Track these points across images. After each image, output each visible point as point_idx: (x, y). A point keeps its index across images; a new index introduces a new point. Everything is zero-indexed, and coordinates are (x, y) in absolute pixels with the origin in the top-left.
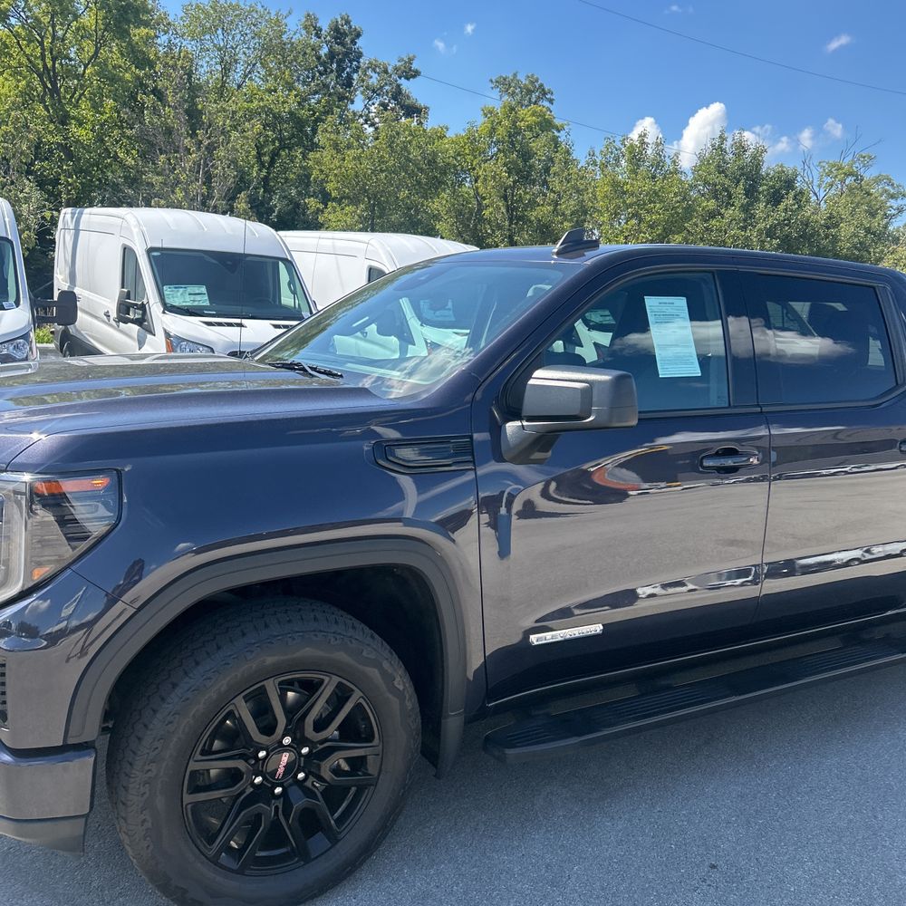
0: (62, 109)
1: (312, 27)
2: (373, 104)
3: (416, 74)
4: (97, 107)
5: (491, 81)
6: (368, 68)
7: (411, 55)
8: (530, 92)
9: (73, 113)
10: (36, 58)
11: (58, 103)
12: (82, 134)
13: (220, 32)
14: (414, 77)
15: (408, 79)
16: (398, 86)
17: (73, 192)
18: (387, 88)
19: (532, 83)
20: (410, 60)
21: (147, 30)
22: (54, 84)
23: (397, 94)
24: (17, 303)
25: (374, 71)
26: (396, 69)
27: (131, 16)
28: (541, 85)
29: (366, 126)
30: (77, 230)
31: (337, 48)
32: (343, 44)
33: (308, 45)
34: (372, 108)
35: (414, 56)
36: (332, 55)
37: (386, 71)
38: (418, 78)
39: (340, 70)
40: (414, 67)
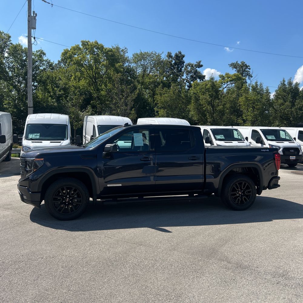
0: (97, 87)
1: (169, 56)
2: (189, 76)
3: (202, 66)
4: (106, 86)
5: (229, 65)
6: (187, 66)
7: (200, 61)
8: (242, 67)
9: (100, 88)
10: (91, 74)
11: (96, 86)
12: (103, 93)
13: (142, 60)
14: (201, 67)
15: (199, 68)
16: (196, 70)
17: (100, 109)
18: (193, 71)
19: (242, 64)
20: (200, 62)
21: (120, 64)
22: (95, 81)
23: (196, 72)
24: (67, 139)
25: (189, 66)
26: (195, 65)
27: (115, 61)
28: (246, 64)
29: (186, 83)
30: (87, 121)
31: (177, 61)
32: (178, 60)
33: (168, 61)
34: (189, 77)
35: (201, 61)
36: (175, 64)
37: (192, 66)
38: (202, 67)
39: (178, 67)
40: (201, 64)
